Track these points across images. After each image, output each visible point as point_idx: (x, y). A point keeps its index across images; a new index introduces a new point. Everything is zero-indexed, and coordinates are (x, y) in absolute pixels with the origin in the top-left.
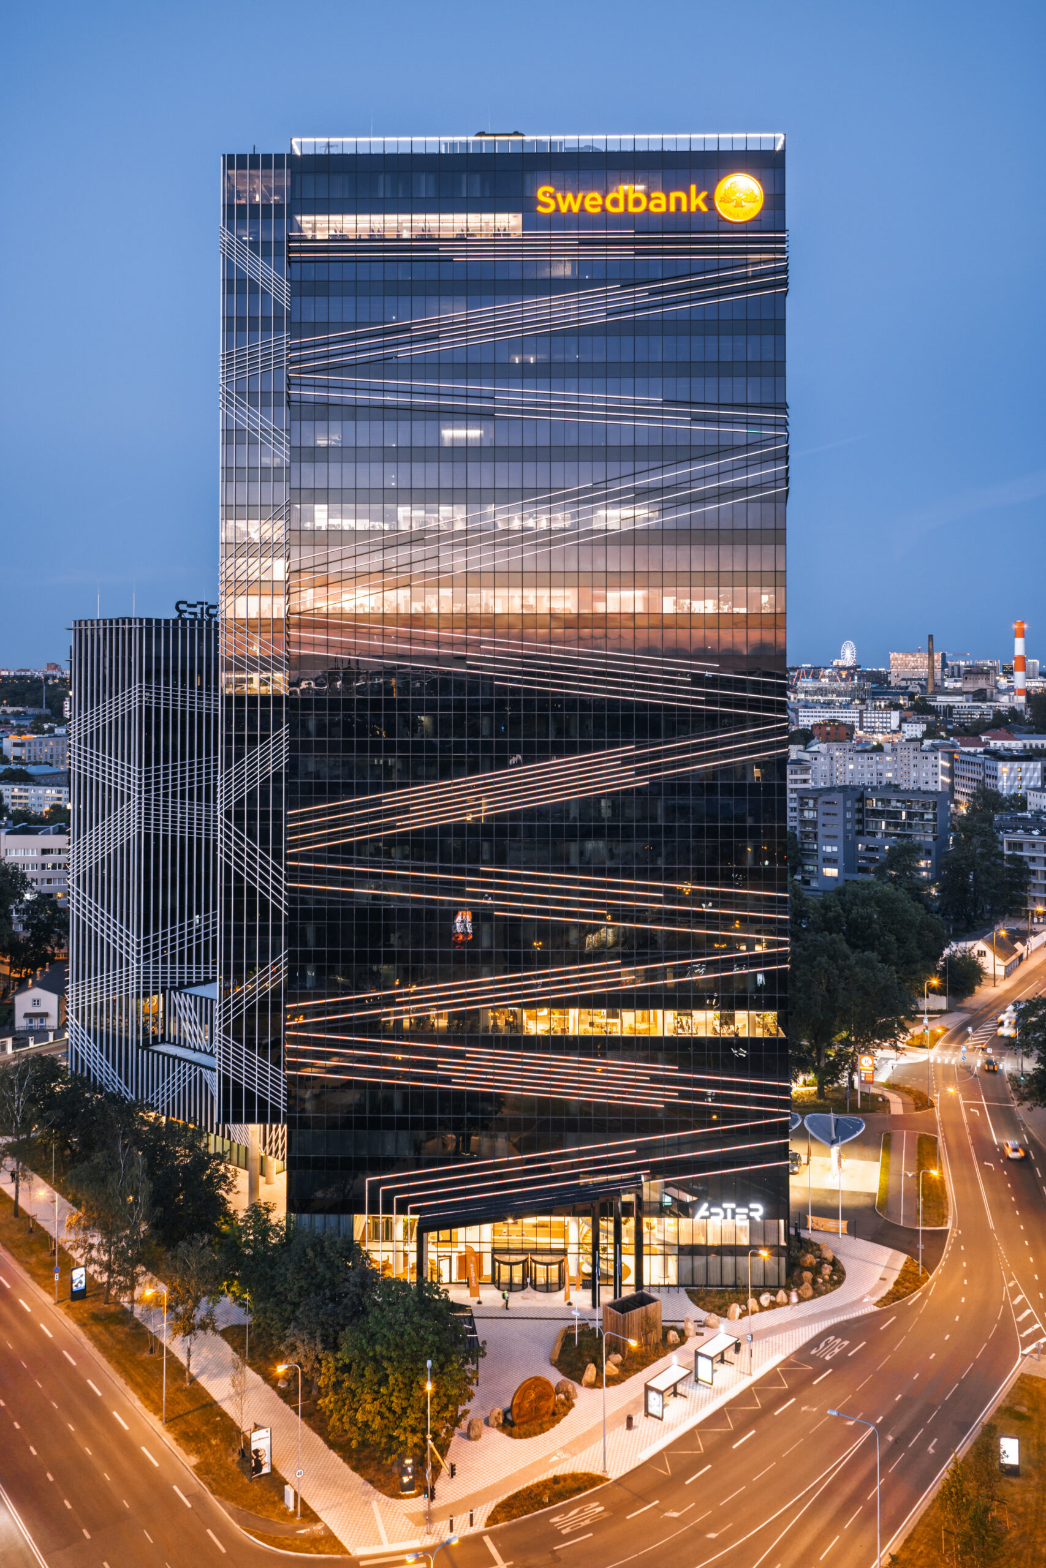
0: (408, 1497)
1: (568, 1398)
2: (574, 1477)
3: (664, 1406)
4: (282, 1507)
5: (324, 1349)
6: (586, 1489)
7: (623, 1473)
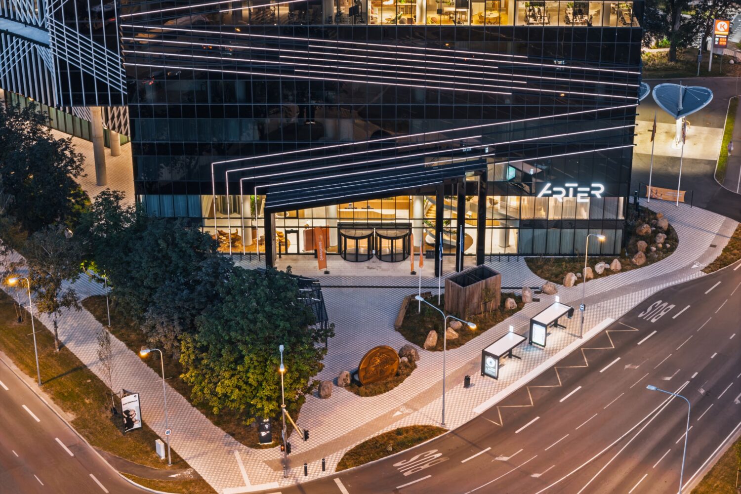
0: (266, 447)
1: (410, 361)
2: (415, 428)
3: (499, 367)
4: (154, 456)
5: (183, 330)
6: (426, 439)
7: (460, 425)
